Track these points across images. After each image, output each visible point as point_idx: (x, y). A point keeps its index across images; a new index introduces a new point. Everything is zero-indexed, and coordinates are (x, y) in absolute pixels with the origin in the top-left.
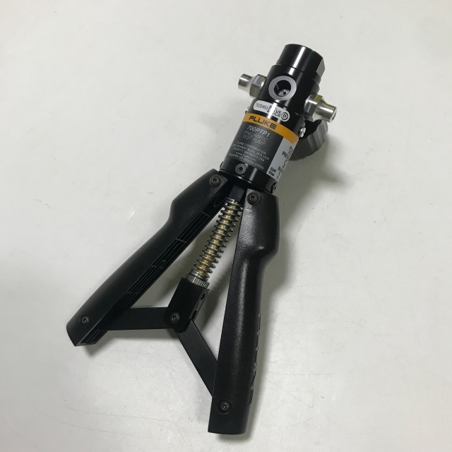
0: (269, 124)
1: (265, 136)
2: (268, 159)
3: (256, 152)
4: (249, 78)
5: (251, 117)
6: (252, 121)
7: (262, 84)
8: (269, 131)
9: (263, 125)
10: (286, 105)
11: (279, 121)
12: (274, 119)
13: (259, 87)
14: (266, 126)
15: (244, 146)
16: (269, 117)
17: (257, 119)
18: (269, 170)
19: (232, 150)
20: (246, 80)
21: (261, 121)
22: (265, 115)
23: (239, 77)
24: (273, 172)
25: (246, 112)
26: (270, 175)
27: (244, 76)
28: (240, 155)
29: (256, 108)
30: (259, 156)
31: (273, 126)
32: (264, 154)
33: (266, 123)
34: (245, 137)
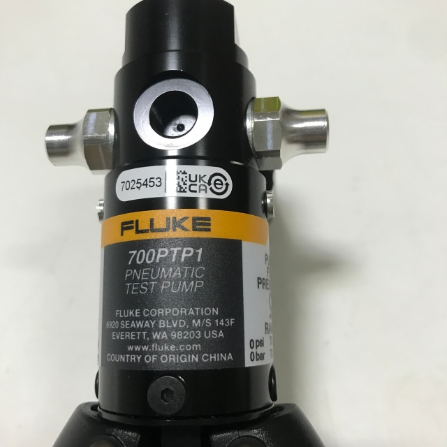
0: (188, 224)
1: (191, 261)
2: (231, 322)
3: (189, 319)
4: (70, 128)
5: (125, 226)
6: (130, 236)
7: (111, 129)
8: (195, 243)
9: (171, 234)
10: (200, 153)
11: (202, 205)
12: (187, 203)
13: (105, 140)
14: (179, 234)
15: (142, 318)
16: (172, 204)
17: (144, 225)
18: (248, 351)
19: (112, 344)
20: (63, 138)
21: (160, 223)
22: (157, 204)
23: (43, 138)
24: (260, 350)
25: (101, 215)
26: (255, 363)
27: (53, 129)
28: (142, 353)
29: (124, 196)
30: (203, 329)
31: (201, 224)
32: (213, 317)
33: (177, 224)
34: (133, 288)
